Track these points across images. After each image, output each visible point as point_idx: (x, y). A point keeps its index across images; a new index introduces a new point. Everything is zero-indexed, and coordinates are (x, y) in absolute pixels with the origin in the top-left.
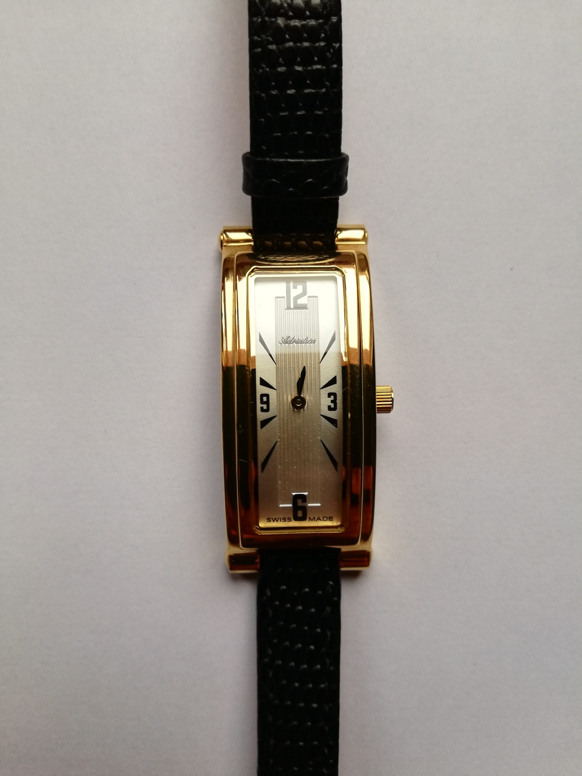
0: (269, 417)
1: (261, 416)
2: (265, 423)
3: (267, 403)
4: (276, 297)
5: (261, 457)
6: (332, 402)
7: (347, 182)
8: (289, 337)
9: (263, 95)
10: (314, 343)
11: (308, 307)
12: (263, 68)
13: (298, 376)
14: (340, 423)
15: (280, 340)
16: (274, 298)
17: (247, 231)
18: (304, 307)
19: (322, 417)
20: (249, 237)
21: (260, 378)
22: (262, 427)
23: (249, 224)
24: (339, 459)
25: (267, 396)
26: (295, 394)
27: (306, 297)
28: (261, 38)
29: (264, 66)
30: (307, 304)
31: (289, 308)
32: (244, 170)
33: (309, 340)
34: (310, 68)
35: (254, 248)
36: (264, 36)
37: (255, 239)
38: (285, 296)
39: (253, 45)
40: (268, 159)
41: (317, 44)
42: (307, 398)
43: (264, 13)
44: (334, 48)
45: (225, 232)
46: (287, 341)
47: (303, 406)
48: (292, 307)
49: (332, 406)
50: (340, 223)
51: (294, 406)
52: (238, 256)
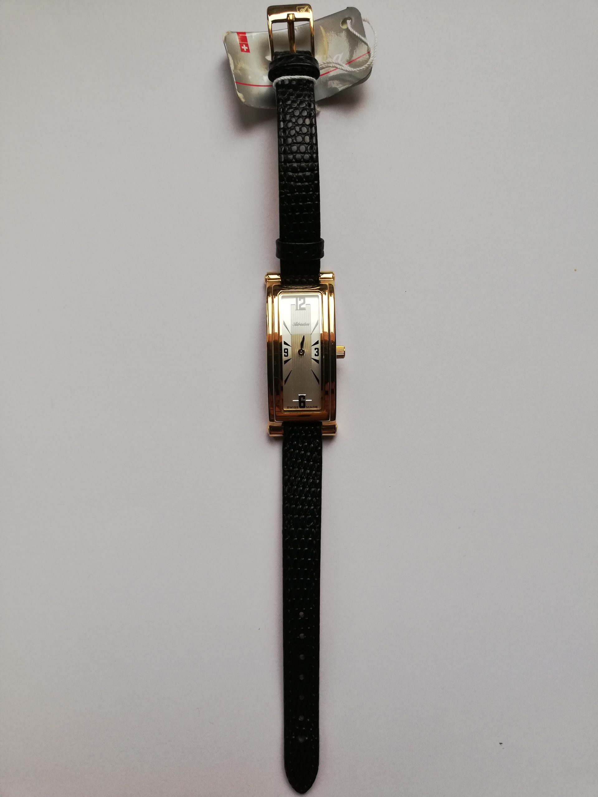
0: (288, 359)
1: (284, 359)
2: (286, 362)
3: (287, 352)
4: (291, 305)
5: (284, 378)
6: (317, 352)
7: (323, 252)
8: (297, 323)
9: (285, 215)
10: (308, 325)
11: (306, 309)
12: (285, 204)
13: (301, 340)
14: (320, 362)
15: (293, 324)
16: (290, 305)
17: (278, 275)
18: (304, 309)
19: (312, 359)
20: (279, 277)
21: (284, 341)
22: (285, 364)
23: (279, 271)
24: (320, 379)
25: (287, 349)
26: (299, 348)
27: (305, 304)
28: (285, 191)
29: (286, 203)
30: (305, 308)
31: (297, 309)
32: (277, 247)
33: (306, 324)
34: (306, 203)
35: (281, 282)
36: (285, 190)
37: (281, 278)
38: (296, 304)
39: (281, 194)
40: (287, 243)
41: (309, 193)
42: (305, 351)
43: (286, 180)
44: (316, 194)
45: (268, 275)
46: (296, 324)
47: (303, 354)
48: (298, 309)
49: (317, 354)
50: (322, 270)
51: (299, 354)
52: (274, 286)
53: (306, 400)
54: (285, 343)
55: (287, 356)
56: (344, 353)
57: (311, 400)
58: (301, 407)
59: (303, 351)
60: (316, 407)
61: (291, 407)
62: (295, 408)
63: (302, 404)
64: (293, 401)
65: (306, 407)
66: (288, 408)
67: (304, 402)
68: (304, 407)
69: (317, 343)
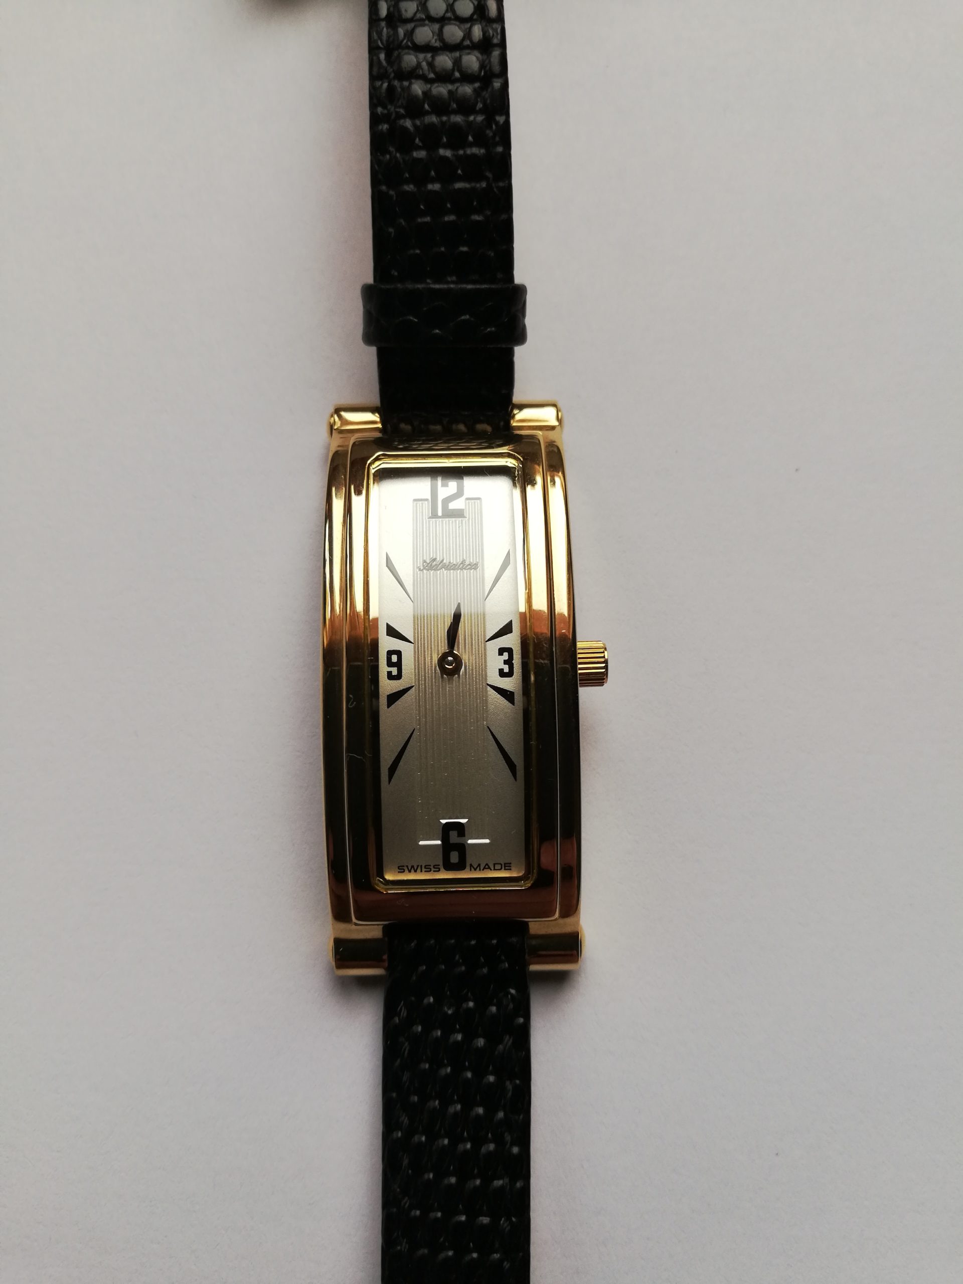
0: (402, 688)
1: (387, 686)
2: (394, 698)
3: (399, 665)
4: (415, 500)
5: (387, 758)
6: (505, 662)
7: (524, 326)
8: (435, 560)
9: (392, 193)
10: (475, 569)
11: (466, 514)
12: (390, 153)
13: (449, 621)
14: (518, 697)
15: (420, 564)
16: (412, 501)
17: (373, 410)
18: (459, 514)
19: (489, 688)
20: (376, 417)
21: (387, 625)
22: (389, 705)
23: (375, 399)
24: (519, 761)
25: (399, 653)
26: (443, 648)
27: (463, 499)
28: (389, 110)
29: (391, 149)
30: (464, 509)
31: (434, 515)
32: (364, 307)
33: (467, 563)
34: (461, 152)
35: (383, 430)
36: (391, 108)
37: (383, 421)
38: (429, 498)
39: (375, 120)
41: (472, 118)
42: (465, 658)
43: (392, 75)
44: (497, 123)
45: (337, 411)
46: (431, 565)
47: (456, 670)
48: (440, 514)
49: (506, 669)
51: (443, 670)
52: (354, 444)
53: (470, 841)
54: (392, 632)
55: (399, 676)
56: (606, 668)
57: (487, 841)
58: (449, 867)
59: (458, 661)
60: (507, 866)
61: (413, 869)
62: (428, 869)
63: (454, 857)
64: (421, 843)
65: (468, 867)
66: (401, 870)
67: (462, 849)
68: (460, 866)
69: (506, 630)
